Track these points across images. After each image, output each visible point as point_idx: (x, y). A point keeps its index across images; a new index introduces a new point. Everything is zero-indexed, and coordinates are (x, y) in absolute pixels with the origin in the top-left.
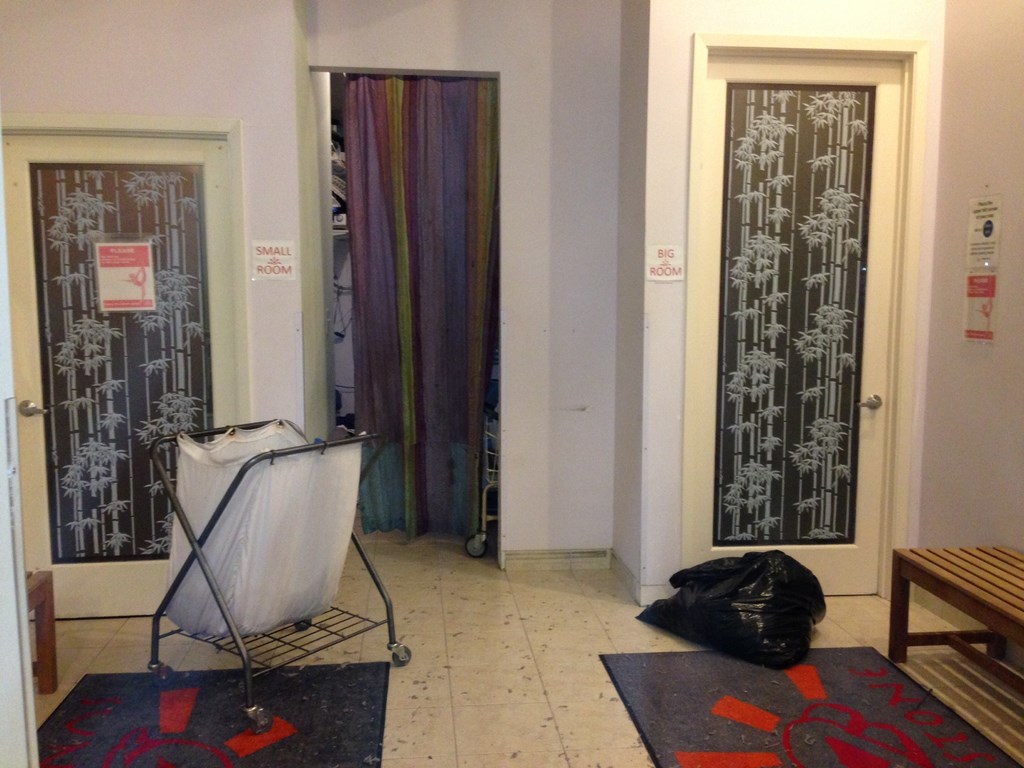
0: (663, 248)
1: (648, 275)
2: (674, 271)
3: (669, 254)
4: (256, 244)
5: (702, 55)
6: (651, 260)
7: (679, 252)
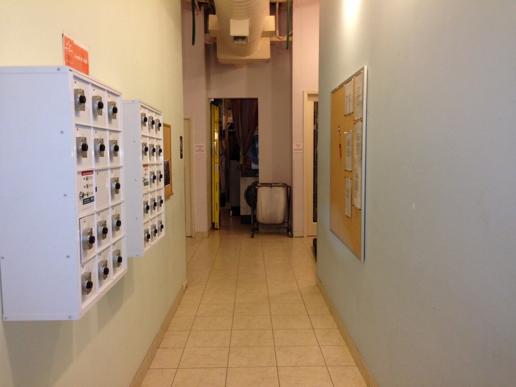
0: (298, 144)
1: (294, 151)
2: (300, 150)
3: (299, 145)
4: (196, 145)
5: (306, 96)
6: (294, 147)
7: (301, 145)
